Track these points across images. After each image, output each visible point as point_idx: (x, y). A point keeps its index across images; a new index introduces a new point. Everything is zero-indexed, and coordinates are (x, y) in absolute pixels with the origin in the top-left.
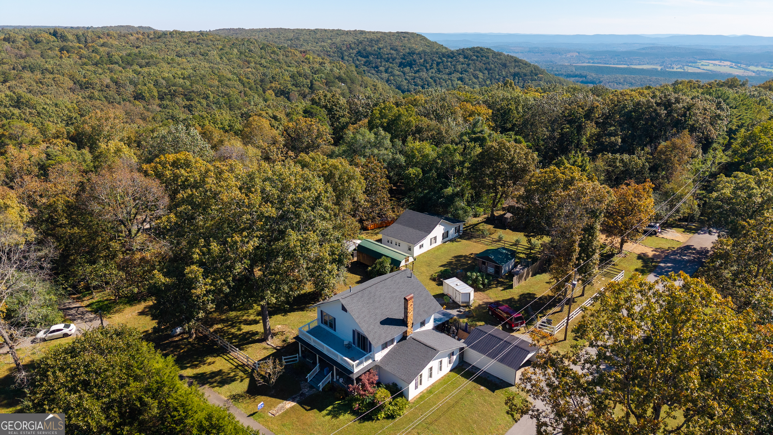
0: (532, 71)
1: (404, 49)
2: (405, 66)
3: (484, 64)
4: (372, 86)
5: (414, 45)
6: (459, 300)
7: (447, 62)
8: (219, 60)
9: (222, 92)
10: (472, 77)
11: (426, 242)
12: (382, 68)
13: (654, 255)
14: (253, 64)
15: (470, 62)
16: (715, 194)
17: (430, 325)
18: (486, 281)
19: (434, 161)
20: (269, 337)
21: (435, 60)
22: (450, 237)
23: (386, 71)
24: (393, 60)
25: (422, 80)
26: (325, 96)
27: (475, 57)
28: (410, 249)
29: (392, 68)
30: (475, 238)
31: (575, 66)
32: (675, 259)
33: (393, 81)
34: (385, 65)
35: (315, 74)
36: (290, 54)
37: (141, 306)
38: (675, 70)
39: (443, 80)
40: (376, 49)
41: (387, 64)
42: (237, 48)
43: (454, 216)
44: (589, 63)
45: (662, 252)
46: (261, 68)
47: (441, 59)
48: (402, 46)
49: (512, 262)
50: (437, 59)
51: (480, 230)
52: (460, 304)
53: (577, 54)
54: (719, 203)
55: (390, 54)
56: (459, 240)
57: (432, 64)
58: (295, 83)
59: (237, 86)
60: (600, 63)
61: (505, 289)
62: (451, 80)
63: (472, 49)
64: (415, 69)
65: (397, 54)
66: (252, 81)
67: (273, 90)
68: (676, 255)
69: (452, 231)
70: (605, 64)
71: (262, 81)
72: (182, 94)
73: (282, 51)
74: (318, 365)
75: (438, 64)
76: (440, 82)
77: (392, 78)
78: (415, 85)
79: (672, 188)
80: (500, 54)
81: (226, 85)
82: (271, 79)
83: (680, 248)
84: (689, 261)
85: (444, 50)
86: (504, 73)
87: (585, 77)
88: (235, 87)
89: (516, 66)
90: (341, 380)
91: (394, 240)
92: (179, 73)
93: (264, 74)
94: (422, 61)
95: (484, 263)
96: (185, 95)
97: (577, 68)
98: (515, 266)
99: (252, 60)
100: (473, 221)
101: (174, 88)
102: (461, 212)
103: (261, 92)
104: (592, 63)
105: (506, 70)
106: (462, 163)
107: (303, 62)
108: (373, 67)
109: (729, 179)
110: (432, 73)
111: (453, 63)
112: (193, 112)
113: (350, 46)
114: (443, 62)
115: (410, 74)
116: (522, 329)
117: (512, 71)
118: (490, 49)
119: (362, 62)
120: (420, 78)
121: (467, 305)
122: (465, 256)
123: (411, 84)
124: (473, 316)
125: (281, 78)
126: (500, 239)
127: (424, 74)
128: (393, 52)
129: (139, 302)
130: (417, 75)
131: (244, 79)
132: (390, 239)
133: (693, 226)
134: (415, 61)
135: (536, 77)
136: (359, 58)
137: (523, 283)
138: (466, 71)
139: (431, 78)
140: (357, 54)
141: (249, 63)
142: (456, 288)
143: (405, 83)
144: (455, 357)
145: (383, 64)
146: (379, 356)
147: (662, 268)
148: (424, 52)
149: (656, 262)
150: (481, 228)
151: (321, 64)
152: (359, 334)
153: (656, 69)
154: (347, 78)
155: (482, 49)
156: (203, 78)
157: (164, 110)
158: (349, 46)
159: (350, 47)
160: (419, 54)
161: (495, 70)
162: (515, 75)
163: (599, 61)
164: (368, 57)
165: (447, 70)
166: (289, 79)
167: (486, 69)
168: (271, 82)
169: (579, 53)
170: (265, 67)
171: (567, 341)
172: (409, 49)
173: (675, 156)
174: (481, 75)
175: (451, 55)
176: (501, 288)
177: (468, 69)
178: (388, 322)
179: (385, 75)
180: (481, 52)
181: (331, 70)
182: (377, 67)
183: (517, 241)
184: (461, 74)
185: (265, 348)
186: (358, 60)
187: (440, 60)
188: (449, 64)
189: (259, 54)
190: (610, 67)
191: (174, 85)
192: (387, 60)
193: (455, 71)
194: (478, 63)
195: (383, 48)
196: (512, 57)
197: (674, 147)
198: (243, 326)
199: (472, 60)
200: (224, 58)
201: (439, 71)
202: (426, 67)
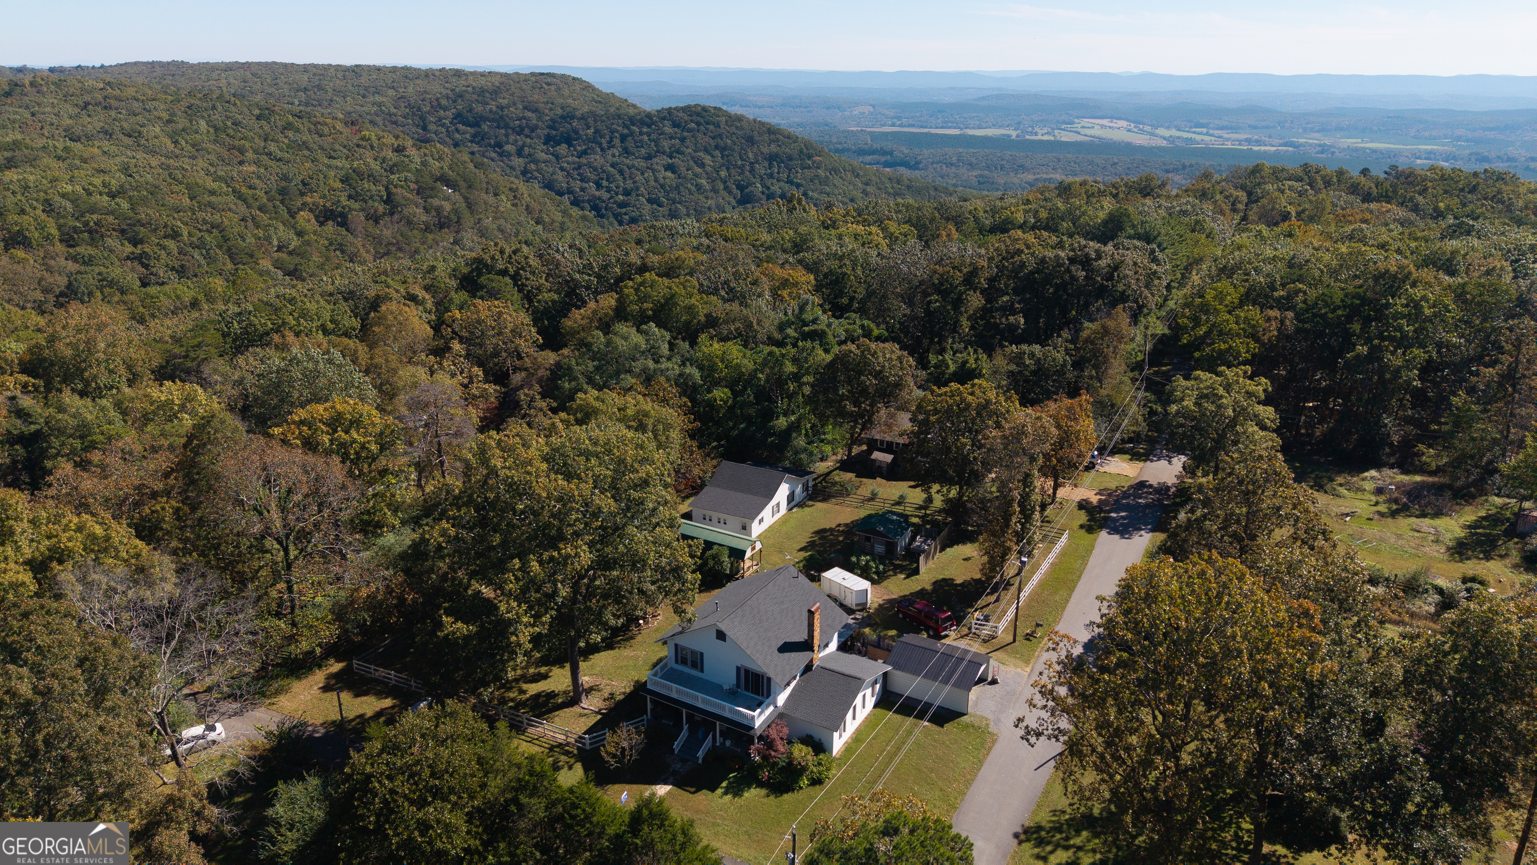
0: (801, 151)
1: (551, 109)
2: (558, 143)
3: (713, 138)
4: (507, 192)
5: (570, 101)
6: (851, 601)
7: (641, 133)
8: (171, 147)
9: (205, 222)
10: (691, 163)
11: (766, 513)
12: (509, 148)
13: (1100, 501)
14: (250, 155)
15: (685, 134)
16: (1174, 408)
17: (833, 646)
18: (881, 567)
19: (753, 375)
20: (583, 697)
21: (617, 131)
22: (797, 499)
23: (519, 153)
24: (532, 131)
25: (595, 169)
26: (502, 252)
27: (693, 125)
28: (744, 528)
29: (530, 146)
30: (834, 497)
31: (870, 133)
32: (1128, 503)
33: (536, 174)
34: (516, 141)
35: (392, 173)
36: (326, 130)
37: (319, 677)
38: (1039, 137)
39: (638, 169)
40: (494, 108)
41: (521, 140)
42: (203, 117)
43: (794, 464)
44: (893, 125)
45: (1110, 495)
46: (272, 163)
47: (628, 128)
48: (547, 103)
49: (909, 534)
50: (620, 129)
51: (836, 483)
52: (854, 607)
53: (871, 109)
54: (1181, 420)
55: (524, 118)
56: (810, 503)
57: (611, 138)
58: (353, 192)
59: (234, 207)
60: (913, 126)
61: (908, 576)
62: (653, 171)
63: (686, 109)
64: (579, 148)
65: (539, 118)
66: (260, 193)
67: (311, 210)
68: (1128, 497)
69: (799, 490)
70: (922, 127)
71: (283, 192)
72: (114, 230)
73: (305, 120)
74: (686, 727)
75: (623, 138)
76: (631, 173)
77: (533, 166)
78: (582, 180)
79: (1108, 395)
80: (739, 118)
81: (210, 204)
82: (300, 187)
83: (1131, 487)
84: (1147, 506)
85: (631, 111)
86: (750, 155)
87: (891, 153)
88: (230, 210)
89: (771, 141)
90: (728, 743)
91: (715, 516)
92: (97, 181)
93: (285, 178)
94: (590, 131)
95: (868, 539)
96: (123, 232)
97: (874, 136)
98: (913, 539)
99: (247, 144)
100: (821, 467)
101: (95, 217)
102: (803, 456)
103: (286, 216)
104: (900, 126)
105: (755, 150)
106: (796, 377)
107: (358, 146)
108: (490, 145)
109: (1189, 384)
110: (614, 156)
111: (653, 136)
112: (154, 270)
113: (439, 105)
114: (632, 134)
115: (570, 159)
116: (953, 634)
117: (766, 150)
118: (720, 109)
119: (468, 136)
120: (589, 165)
121: (863, 607)
122: (831, 530)
123: (574, 179)
124: (876, 624)
125: (321, 183)
126: (873, 497)
127: (597, 159)
128: (530, 114)
129: (310, 669)
130: (584, 160)
131: (244, 190)
132: (708, 513)
133: (1141, 448)
134: (576, 132)
135: (810, 162)
136: (460, 127)
137: (931, 563)
138: (678, 151)
139: (613, 165)
140: (455, 118)
141: (242, 151)
142: (844, 583)
143: (560, 176)
144: (878, 686)
145: (512, 138)
146: (782, 699)
147: (1114, 520)
148: (592, 113)
149: (1105, 512)
150: (837, 479)
151: (399, 150)
152: (747, 671)
153: (1009, 136)
154: (458, 178)
155: (705, 109)
156: (154, 191)
157: (88, 269)
158: (435, 103)
159: (437, 106)
160: (583, 118)
161: (734, 150)
162: (772, 158)
163: (911, 122)
164: (479, 126)
165: (643, 151)
166: (340, 185)
167: (717, 147)
168: (302, 194)
169: (874, 106)
170: (280, 160)
171: (1017, 643)
172: (562, 108)
173: (1108, 347)
174: (708, 160)
175: (647, 120)
176: (903, 576)
177: (683, 149)
178: (787, 648)
179: (518, 162)
180: (705, 114)
181: (424, 164)
182: (499, 145)
183: (901, 497)
184: (671, 157)
185: (581, 715)
186: (457, 131)
187: (626, 131)
188: (645, 138)
189: (257, 130)
190: (932, 135)
191: (93, 210)
192: (520, 131)
193: (658, 151)
194: (700, 136)
195: (508, 106)
196: (762, 124)
197: (1106, 331)
198: (525, 686)
199: (689, 131)
200: (183, 143)
201: (627, 152)
202: (600, 145)
